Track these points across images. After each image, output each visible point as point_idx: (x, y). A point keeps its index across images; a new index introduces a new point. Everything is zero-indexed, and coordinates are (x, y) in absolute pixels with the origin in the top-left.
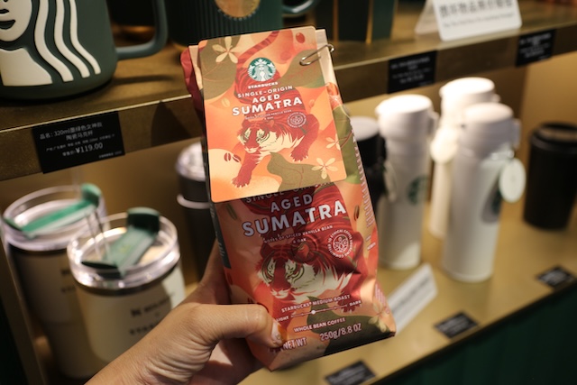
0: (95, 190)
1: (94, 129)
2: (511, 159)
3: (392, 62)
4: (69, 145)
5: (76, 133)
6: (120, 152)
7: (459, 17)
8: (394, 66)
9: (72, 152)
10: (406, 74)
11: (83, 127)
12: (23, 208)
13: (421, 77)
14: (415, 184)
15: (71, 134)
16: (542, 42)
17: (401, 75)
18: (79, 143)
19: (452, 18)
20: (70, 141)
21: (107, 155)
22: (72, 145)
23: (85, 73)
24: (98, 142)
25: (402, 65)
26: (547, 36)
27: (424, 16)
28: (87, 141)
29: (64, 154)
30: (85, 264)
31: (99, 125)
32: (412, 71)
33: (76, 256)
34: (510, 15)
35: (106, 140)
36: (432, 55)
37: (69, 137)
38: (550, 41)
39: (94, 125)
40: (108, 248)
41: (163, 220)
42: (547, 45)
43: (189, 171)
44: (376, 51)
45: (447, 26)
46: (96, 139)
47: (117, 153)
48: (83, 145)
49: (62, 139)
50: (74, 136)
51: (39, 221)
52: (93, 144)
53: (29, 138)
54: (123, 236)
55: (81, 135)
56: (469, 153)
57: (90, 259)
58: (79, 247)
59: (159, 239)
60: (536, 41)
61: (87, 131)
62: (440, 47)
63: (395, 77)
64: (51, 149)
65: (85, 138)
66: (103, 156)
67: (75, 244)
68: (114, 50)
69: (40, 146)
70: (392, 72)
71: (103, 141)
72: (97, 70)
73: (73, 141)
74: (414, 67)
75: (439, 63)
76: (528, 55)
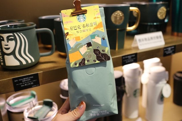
0: (34, 93)
1: (30, 78)
2: (166, 84)
3: (123, 57)
4: (23, 83)
5: (25, 80)
6: (38, 85)
7: (145, 42)
8: (124, 58)
9: (24, 85)
10: (128, 60)
11: (28, 78)
12: (12, 98)
13: (133, 61)
14: (135, 91)
15: (24, 80)
16: (172, 49)
17: (126, 60)
18: (26, 83)
19: (142, 43)
20: (23, 82)
21: (34, 86)
22: (24, 83)
23: (30, 62)
24: (32, 82)
25: (126, 57)
26: (173, 47)
27: (134, 42)
28: (28, 82)
29: (22, 86)
30: (29, 117)
31: (32, 77)
32: (130, 59)
33: (26, 115)
34: (161, 41)
35: (34, 81)
36: (136, 54)
37: (23, 81)
38: (174, 49)
39: (31, 77)
40: (36, 112)
41: (54, 103)
42: (173, 50)
43: (64, 87)
44: (119, 53)
45: (141, 45)
46: (31, 81)
47: (37, 85)
48: (27, 83)
49: (21, 82)
50: (25, 81)
51: (17, 103)
52: (30, 83)
53: (11, 82)
54: (42, 108)
55: (27, 80)
56: (152, 82)
57: (30, 116)
58: (27, 112)
59: (52, 109)
60: (169, 49)
61: (29, 79)
62: (138, 52)
63: (124, 61)
64: (18, 85)
65: (28, 81)
66: (33, 86)
67: (26, 111)
68: (39, 54)
69: (15, 84)
70: (123, 60)
71: (33, 82)
72: (33, 60)
73: (24, 82)
74: (130, 58)
75: (138, 57)
76: (167, 53)
